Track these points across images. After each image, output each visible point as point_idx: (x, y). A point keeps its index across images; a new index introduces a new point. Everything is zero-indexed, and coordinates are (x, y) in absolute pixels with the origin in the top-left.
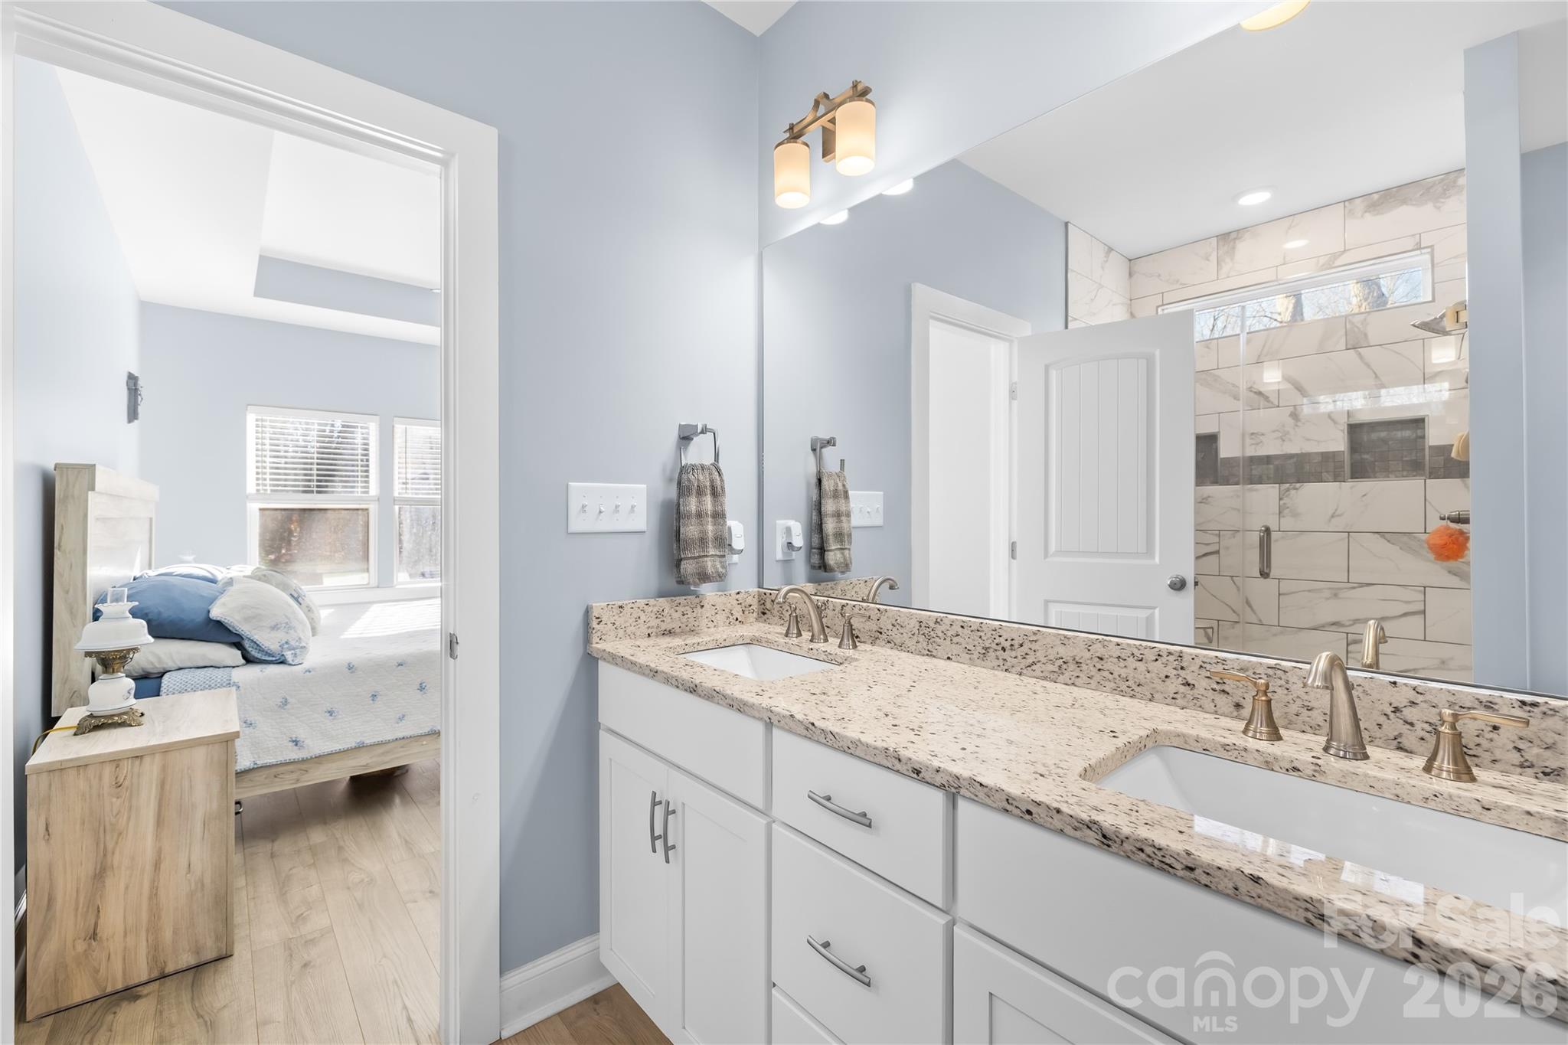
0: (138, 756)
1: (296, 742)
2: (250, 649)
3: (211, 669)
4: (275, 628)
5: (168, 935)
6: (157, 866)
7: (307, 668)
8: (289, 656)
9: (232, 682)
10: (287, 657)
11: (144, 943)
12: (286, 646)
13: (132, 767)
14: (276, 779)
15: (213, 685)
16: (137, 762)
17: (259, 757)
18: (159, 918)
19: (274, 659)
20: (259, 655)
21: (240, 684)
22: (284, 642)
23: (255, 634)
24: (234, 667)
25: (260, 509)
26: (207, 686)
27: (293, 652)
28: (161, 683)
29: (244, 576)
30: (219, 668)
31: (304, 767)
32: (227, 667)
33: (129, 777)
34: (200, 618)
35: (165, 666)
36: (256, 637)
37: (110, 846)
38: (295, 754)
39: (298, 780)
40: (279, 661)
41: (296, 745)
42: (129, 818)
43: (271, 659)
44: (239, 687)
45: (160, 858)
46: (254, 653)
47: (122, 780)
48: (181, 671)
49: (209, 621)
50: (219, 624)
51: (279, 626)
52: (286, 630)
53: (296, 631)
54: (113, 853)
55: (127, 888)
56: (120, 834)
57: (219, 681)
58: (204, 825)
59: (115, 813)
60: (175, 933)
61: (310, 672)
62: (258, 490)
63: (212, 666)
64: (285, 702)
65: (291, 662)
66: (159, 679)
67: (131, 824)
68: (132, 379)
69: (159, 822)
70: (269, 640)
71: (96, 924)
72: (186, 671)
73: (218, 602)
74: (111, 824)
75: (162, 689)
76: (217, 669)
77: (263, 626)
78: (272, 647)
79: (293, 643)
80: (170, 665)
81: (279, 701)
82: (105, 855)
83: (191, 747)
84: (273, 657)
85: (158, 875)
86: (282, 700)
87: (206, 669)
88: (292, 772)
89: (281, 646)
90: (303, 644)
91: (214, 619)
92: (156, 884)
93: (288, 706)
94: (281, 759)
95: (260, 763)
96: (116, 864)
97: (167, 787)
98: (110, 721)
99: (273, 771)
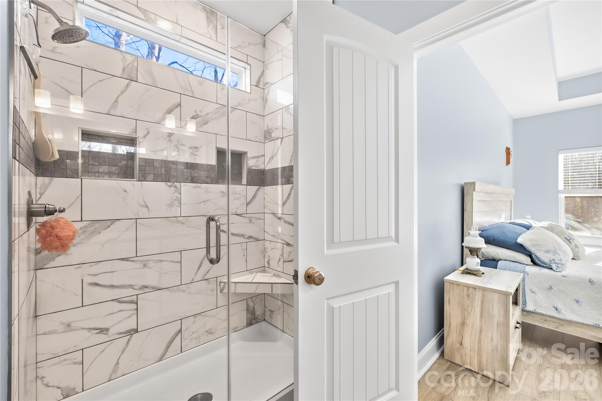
0: (475, 288)
1: (557, 309)
2: (535, 259)
3: (518, 263)
4: (547, 252)
5: (484, 360)
6: (481, 331)
7: (564, 275)
8: (554, 266)
9: (525, 271)
10: (552, 267)
11: (476, 358)
12: (553, 261)
13: (473, 291)
14: (546, 322)
15: (517, 270)
16: (474, 290)
17: (537, 308)
18: (481, 352)
19: (546, 266)
20: (539, 263)
21: (529, 273)
22: (552, 259)
23: (537, 253)
24: (528, 265)
25: (565, 197)
26: (515, 270)
27: (556, 265)
28: (497, 264)
29: (541, 227)
30: (521, 264)
31: (561, 322)
32: (525, 264)
33: (472, 294)
34: (513, 242)
35: (500, 258)
36: (537, 254)
37: (466, 316)
38: (555, 314)
39: (557, 328)
40: (549, 268)
41: (557, 310)
42: (472, 309)
43: (545, 265)
44: (528, 274)
45: (482, 329)
46: (537, 261)
47: (470, 294)
48: (506, 261)
49: (517, 243)
50: (521, 245)
51: (549, 251)
52: (553, 254)
53: (559, 255)
54: (467, 319)
55: (471, 334)
56: (469, 313)
57: (520, 269)
58: (498, 325)
59: (467, 305)
60: (487, 361)
61: (565, 277)
62: (565, 188)
63: (518, 262)
64: (551, 288)
65: (555, 270)
66: (497, 262)
67: (472, 311)
68: (508, 149)
69: (481, 316)
70: (544, 257)
71: (462, 340)
72: (508, 261)
73: (521, 236)
74: (467, 309)
75: (498, 266)
76: (520, 264)
77: (541, 250)
78: (545, 260)
79: (557, 261)
80: (502, 258)
81: (548, 286)
82: (464, 318)
83: (493, 292)
84: (546, 265)
85: (481, 335)
86: (549, 286)
87: (515, 263)
88: (554, 322)
89: (550, 261)
90: (563, 263)
91: (518, 243)
92: (480, 338)
93: (552, 290)
94: (548, 313)
95: (538, 311)
96: (468, 322)
97: (484, 303)
98: (471, 272)
99: (544, 317)
